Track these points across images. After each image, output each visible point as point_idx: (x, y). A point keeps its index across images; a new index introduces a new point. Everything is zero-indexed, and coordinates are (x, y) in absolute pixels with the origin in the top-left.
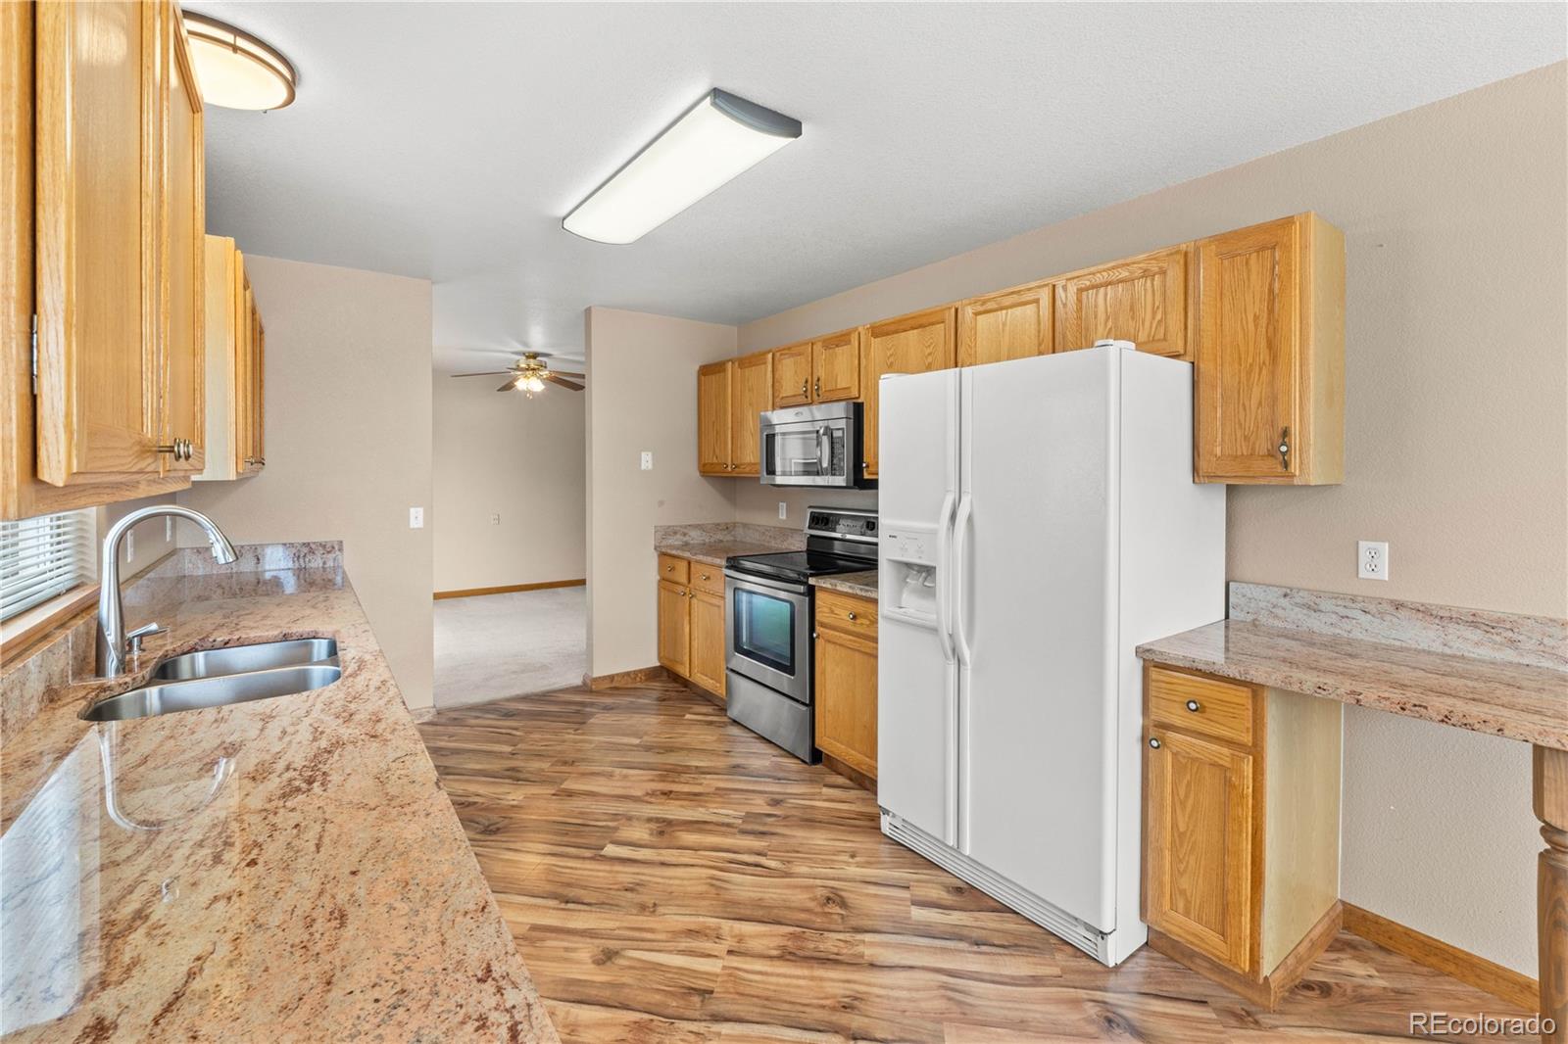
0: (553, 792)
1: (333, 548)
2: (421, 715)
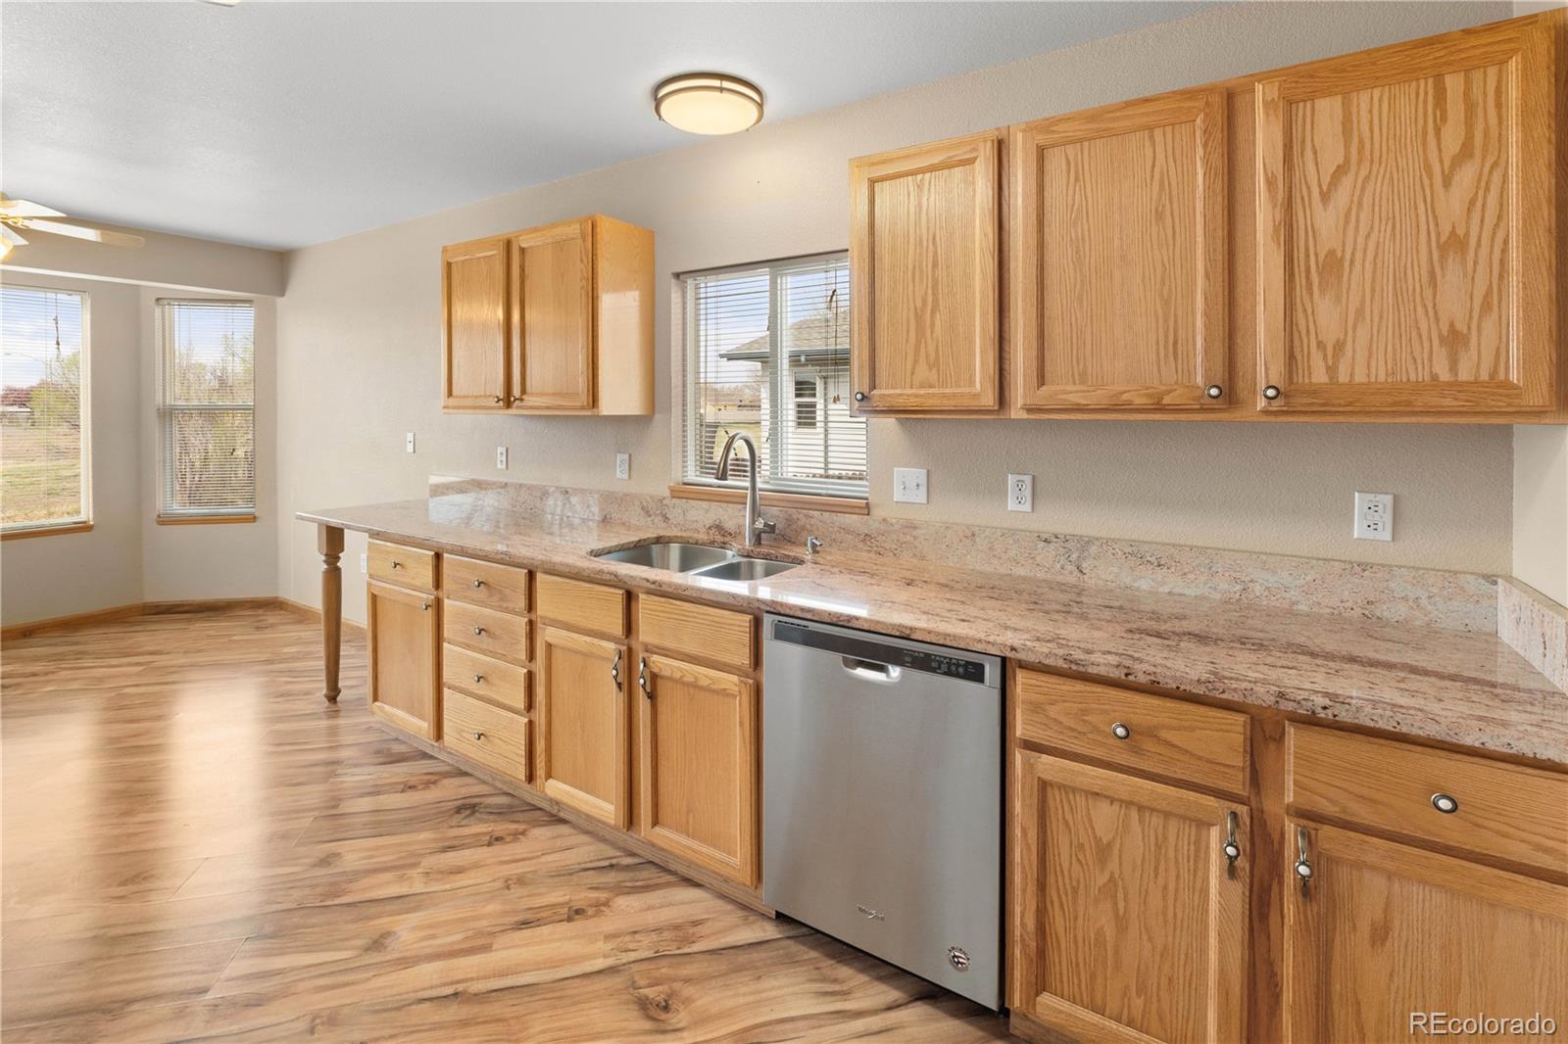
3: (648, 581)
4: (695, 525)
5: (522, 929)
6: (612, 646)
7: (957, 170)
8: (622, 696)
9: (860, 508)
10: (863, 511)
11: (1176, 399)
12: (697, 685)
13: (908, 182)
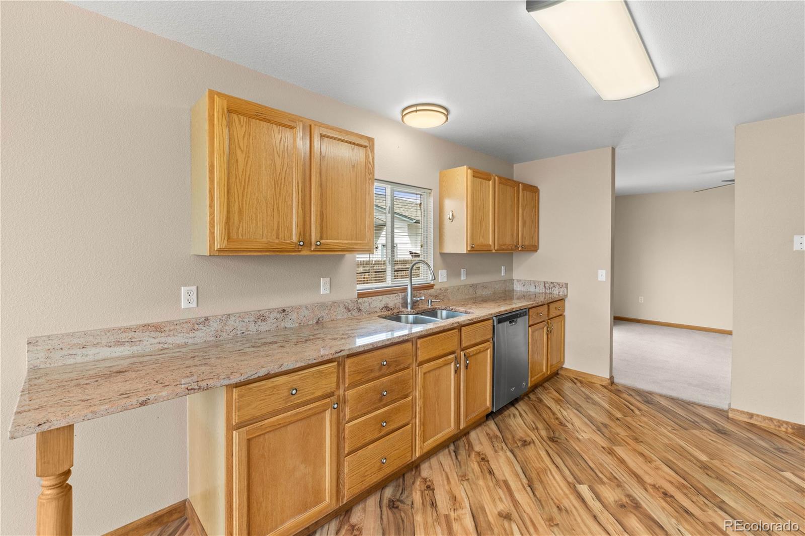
0: (605, 446)
1: (562, 286)
2: (602, 381)
3: (469, 320)
4: (375, 310)
5: (493, 473)
6: (453, 356)
7: (487, 181)
8: (456, 375)
9: (431, 287)
10: (432, 288)
11: (513, 248)
12: (479, 353)
13: (479, 180)
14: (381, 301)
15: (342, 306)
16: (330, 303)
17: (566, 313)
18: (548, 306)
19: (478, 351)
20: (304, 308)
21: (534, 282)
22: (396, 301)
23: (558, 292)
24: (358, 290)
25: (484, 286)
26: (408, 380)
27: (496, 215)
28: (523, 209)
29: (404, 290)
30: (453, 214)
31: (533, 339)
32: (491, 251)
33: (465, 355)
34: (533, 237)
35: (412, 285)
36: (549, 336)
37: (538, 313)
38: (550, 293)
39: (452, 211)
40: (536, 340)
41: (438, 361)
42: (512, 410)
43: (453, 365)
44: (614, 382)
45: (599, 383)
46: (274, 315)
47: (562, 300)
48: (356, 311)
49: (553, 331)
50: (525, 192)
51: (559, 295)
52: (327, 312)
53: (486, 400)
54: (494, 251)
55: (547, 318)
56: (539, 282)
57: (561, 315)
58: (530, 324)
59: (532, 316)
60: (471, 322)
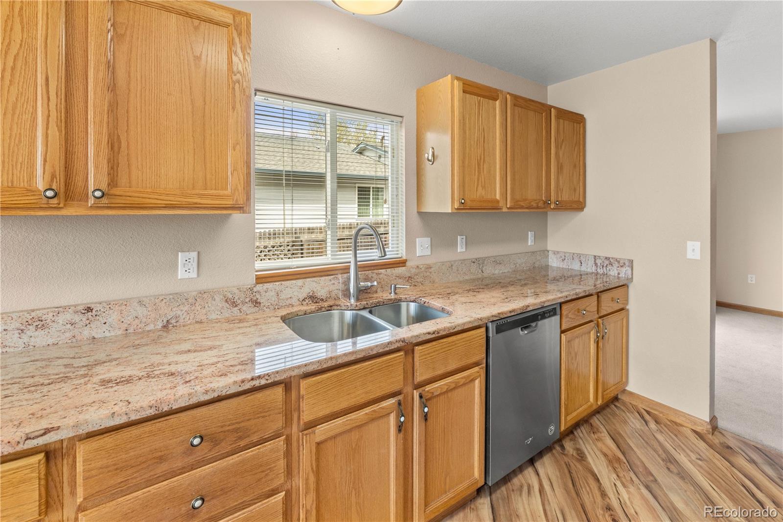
1: (624, 264)
2: (695, 424)
4: (289, 301)
6: (392, 401)
7: (491, 101)
8: (401, 435)
9: (402, 263)
10: (404, 265)
11: (541, 204)
12: (454, 388)
13: (475, 98)
14: (301, 287)
15: (218, 298)
16: (194, 294)
17: (631, 307)
18: (598, 297)
19: (453, 386)
20: (135, 304)
21: (579, 256)
22: (332, 288)
23: (616, 272)
24: (257, 271)
25: (497, 261)
26: (274, 462)
27: (509, 154)
28: (557, 147)
29: (346, 270)
30: (433, 153)
31: (569, 353)
32: (500, 209)
33: (421, 397)
34: (575, 190)
35: (356, 261)
36: (601, 344)
37: (578, 309)
38: (604, 274)
39: (433, 148)
40: (576, 354)
41: (353, 416)
42: (529, 472)
43: (392, 418)
44: (717, 427)
45: (689, 426)
46: (68, 316)
47: (624, 286)
48: (250, 304)
49: (606, 337)
50: (561, 121)
51: (618, 278)
52: (186, 308)
53: (472, 467)
54: (505, 210)
55: (597, 316)
56: (586, 255)
57: (622, 309)
58: (564, 328)
59: (567, 316)
60: (434, 336)
